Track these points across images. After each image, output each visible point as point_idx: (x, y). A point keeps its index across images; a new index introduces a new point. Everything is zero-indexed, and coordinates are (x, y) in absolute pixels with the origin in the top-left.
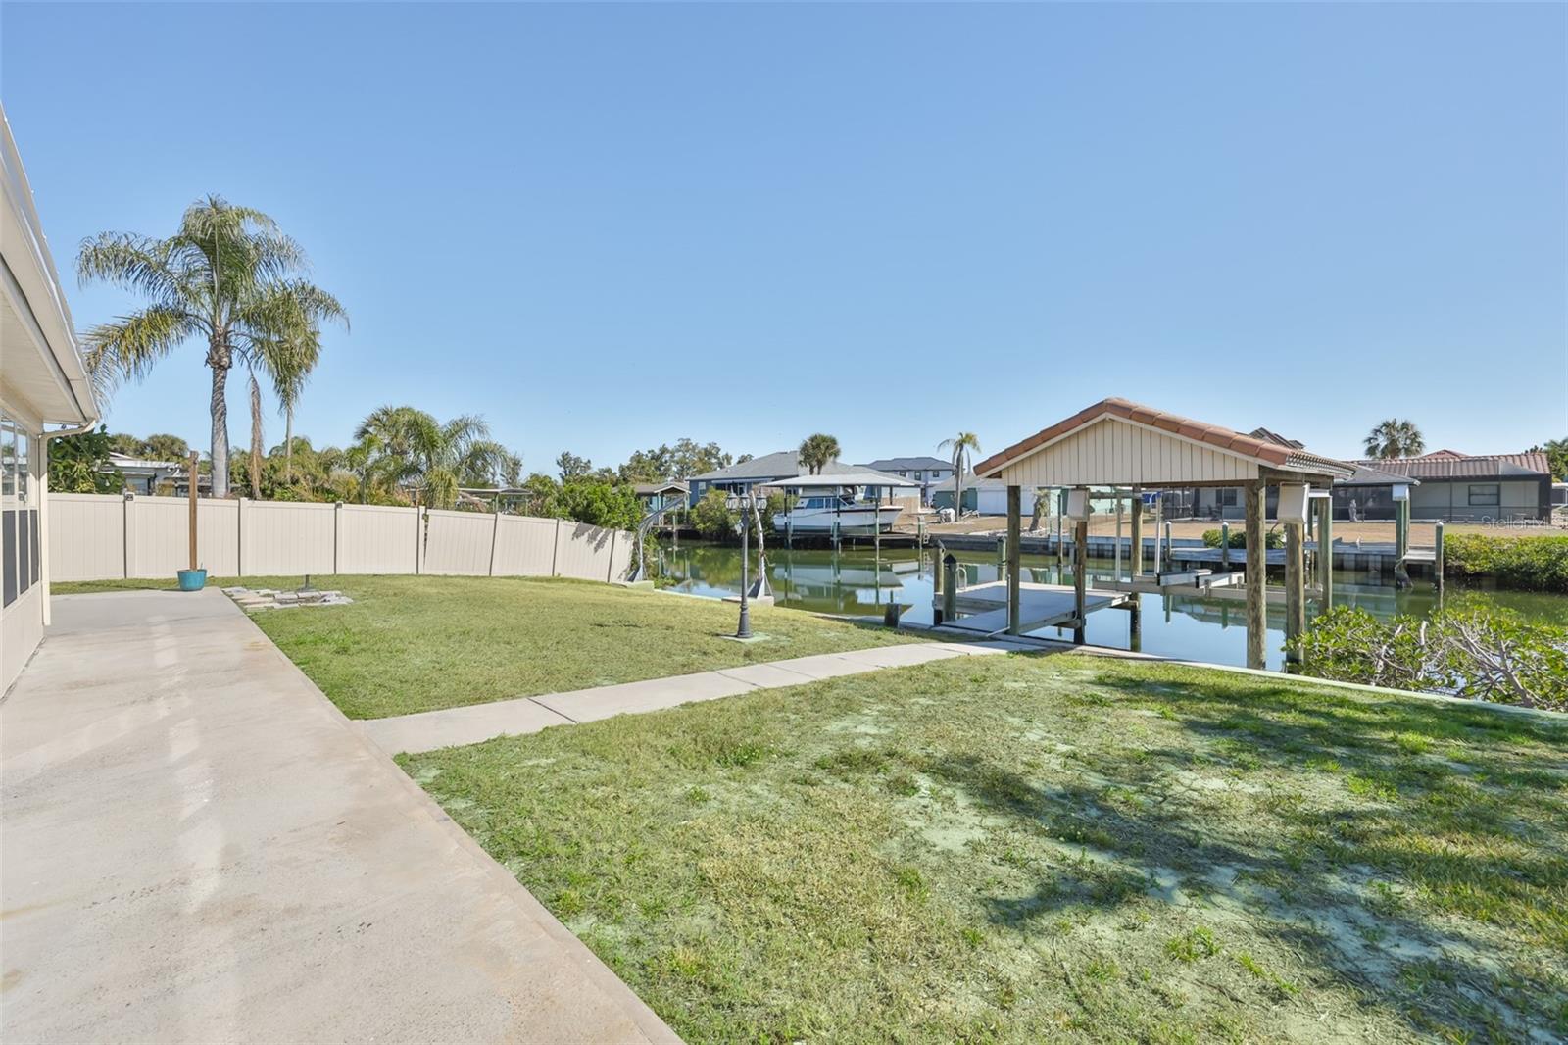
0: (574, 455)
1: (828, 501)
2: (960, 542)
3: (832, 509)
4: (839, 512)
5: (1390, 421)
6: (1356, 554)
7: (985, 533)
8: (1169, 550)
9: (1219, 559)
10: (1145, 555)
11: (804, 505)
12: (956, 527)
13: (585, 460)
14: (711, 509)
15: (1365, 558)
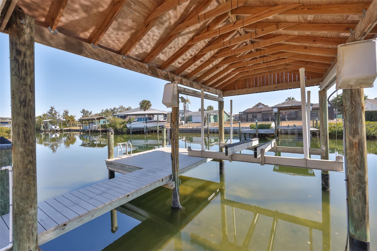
0: (86, 110)
1: (143, 119)
2: (184, 130)
3: (144, 122)
4: (146, 122)
5: (289, 97)
6: (291, 130)
7: (191, 128)
8: (240, 130)
9: (255, 132)
10: (234, 132)
11: (136, 120)
12: (184, 126)
13: (90, 111)
14: (113, 123)
15: (293, 131)
